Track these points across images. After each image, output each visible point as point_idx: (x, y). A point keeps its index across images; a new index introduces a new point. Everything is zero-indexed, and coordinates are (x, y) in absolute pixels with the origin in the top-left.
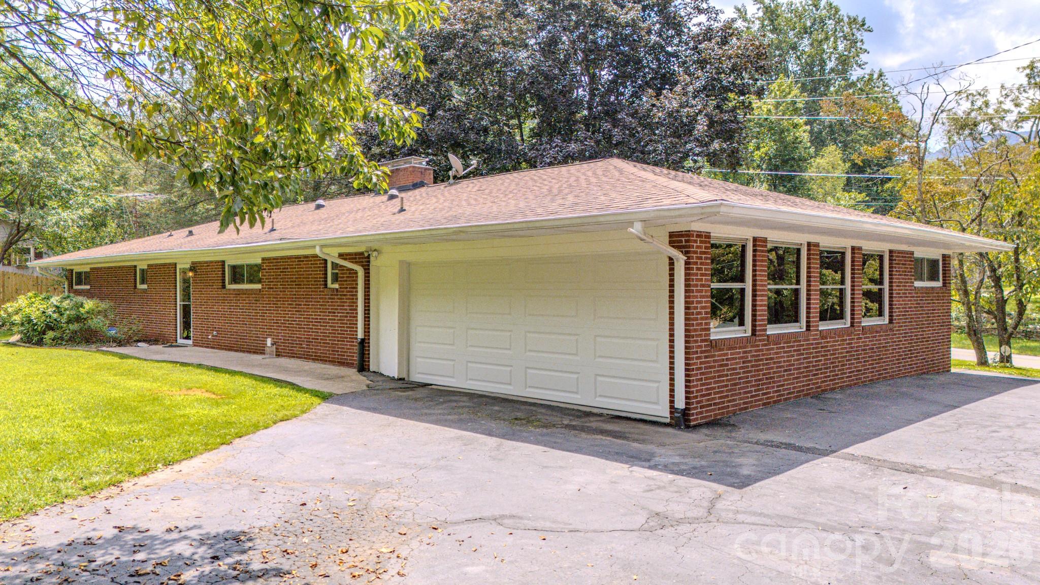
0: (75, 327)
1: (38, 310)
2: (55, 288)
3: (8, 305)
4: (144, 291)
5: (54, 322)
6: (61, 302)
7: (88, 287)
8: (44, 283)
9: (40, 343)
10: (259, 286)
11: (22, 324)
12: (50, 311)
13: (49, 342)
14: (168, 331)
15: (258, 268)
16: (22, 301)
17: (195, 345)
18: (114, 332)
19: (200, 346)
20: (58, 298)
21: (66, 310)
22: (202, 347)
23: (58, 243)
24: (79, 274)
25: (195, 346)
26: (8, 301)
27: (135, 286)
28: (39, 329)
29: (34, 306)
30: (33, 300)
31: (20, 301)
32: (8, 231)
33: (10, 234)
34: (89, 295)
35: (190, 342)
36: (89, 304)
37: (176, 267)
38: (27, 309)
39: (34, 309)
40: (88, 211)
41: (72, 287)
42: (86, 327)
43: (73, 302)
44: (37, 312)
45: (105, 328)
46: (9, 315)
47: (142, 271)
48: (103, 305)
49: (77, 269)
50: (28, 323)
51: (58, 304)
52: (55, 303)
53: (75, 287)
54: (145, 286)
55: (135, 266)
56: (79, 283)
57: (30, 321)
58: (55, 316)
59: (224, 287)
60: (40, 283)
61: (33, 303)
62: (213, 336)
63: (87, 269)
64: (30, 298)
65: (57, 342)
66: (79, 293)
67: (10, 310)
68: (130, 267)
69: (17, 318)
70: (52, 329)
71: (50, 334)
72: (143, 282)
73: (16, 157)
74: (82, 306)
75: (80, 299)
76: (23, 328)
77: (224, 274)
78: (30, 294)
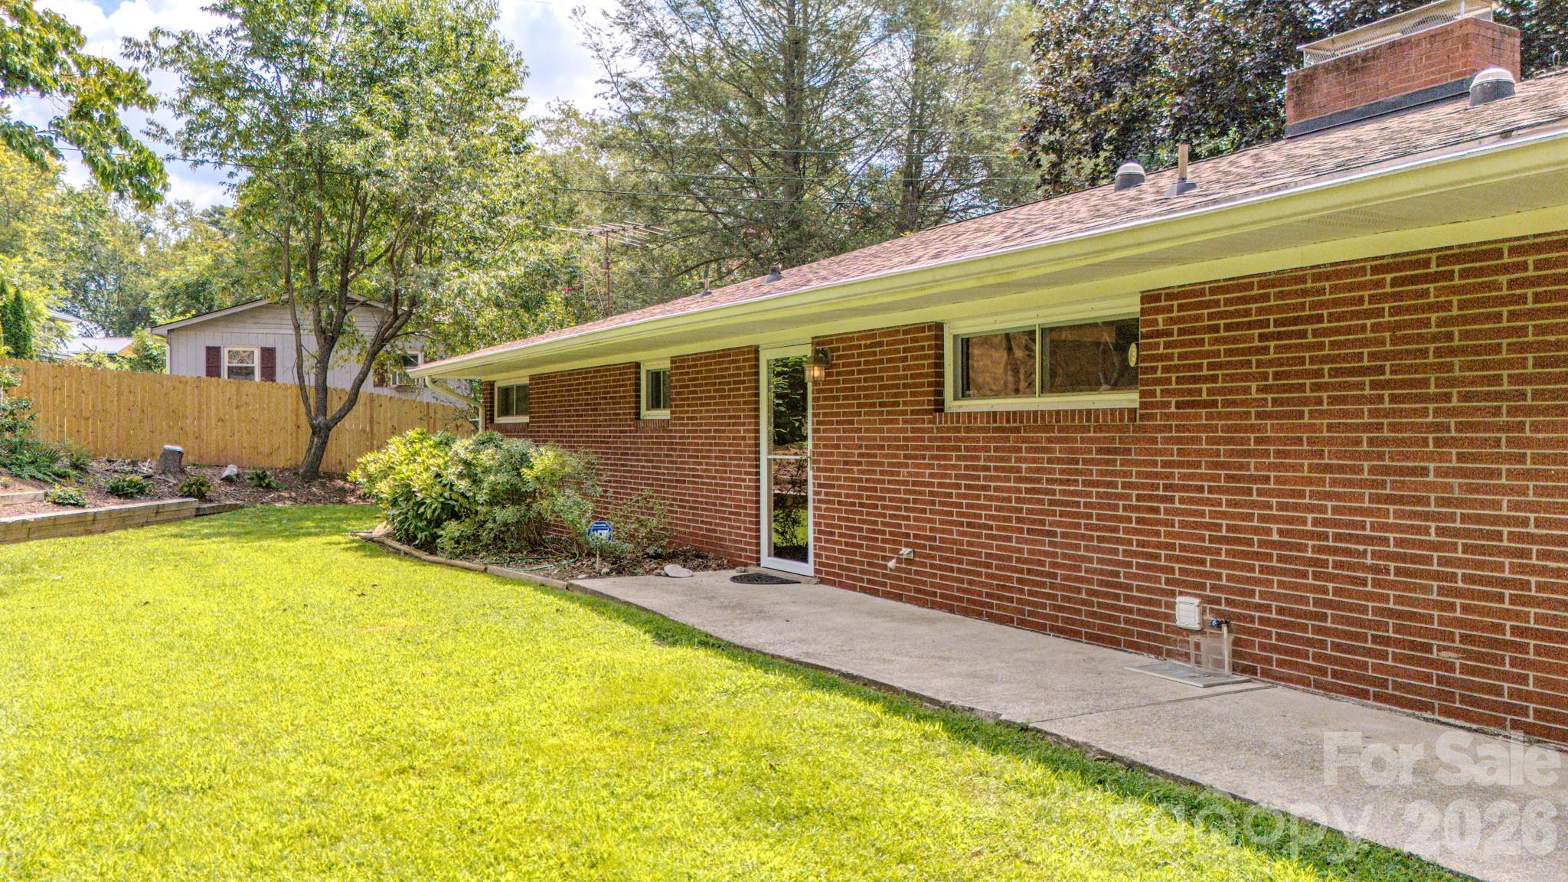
0: (507, 514)
1: (427, 469)
2: (459, 423)
3: (370, 457)
4: (663, 425)
5: (460, 499)
6: (477, 451)
7: (525, 419)
8: (439, 416)
9: (430, 546)
10: (1129, 399)
11: (394, 503)
12: (451, 474)
13: (449, 545)
14: (731, 531)
15: (1125, 331)
16: (396, 449)
17: (826, 576)
18: (605, 533)
19: (842, 585)
20: (467, 442)
21: (487, 471)
22: (853, 588)
23: (465, 336)
24: (506, 392)
25: (822, 581)
26: (371, 449)
27: (638, 414)
28: (429, 514)
29: (419, 459)
30: (417, 446)
31: (391, 449)
32: (377, 318)
33: (383, 323)
34: (535, 434)
35: (807, 569)
36: (544, 459)
37: (757, 359)
38: (404, 468)
39: (419, 468)
40: (516, 271)
41: (492, 420)
42: (532, 514)
43: (501, 453)
44: (425, 475)
45: (583, 525)
46: (372, 479)
47: (656, 377)
48: (573, 462)
49: (502, 380)
50: (407, 500)
51: (469, 457)
52: (463, 454)
53: (500, 420)
54: (664, 414)
55: (637, 365)
56: (506, 411)
57: (409, 495)
58: (463, 485)
59: (939, 406)
60: (432, 414)
61: (416, 453)
62: (899, 561)
63: (521, 378)
64: (412, 442)
65: (467, 549)
66: (509, 431)
67: (372, 468)
68: (626, 366)
69: (384, 488)
70: (455, 516)
71: (452, 528)
72: (655, 404)
73: (386, 162)
74: (524, 459)
75: (517, 445)
76: (396, 512)
77: (939, 365)
78: (411, 434)
